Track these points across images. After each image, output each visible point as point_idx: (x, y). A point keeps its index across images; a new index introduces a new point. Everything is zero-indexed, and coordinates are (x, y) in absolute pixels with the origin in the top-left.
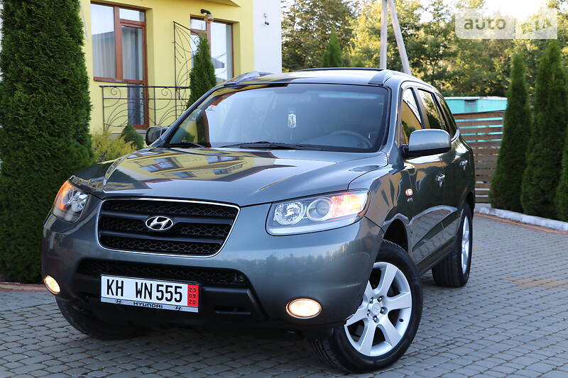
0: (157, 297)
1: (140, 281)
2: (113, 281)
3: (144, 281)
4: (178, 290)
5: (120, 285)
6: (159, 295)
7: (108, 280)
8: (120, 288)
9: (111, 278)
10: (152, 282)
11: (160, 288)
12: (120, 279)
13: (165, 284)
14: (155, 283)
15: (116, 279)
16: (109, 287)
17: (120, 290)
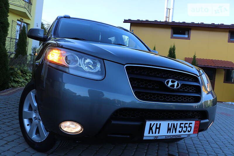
0: (179, 131)
1: (171, 122)
2: (154, 124)
3: (173, 122)
4: (191, 125)
5: (158, 127)
6: (180, 129)
7: (151, 124)
8: (158, 128)
9: (153, 123)
10: (177, 122)
11: (182, 125)
12: (159, 122)
13: (184, 122)
14: (179, 122)
15: (156, 122)
16: (151, 129)
17: (158, 130)
